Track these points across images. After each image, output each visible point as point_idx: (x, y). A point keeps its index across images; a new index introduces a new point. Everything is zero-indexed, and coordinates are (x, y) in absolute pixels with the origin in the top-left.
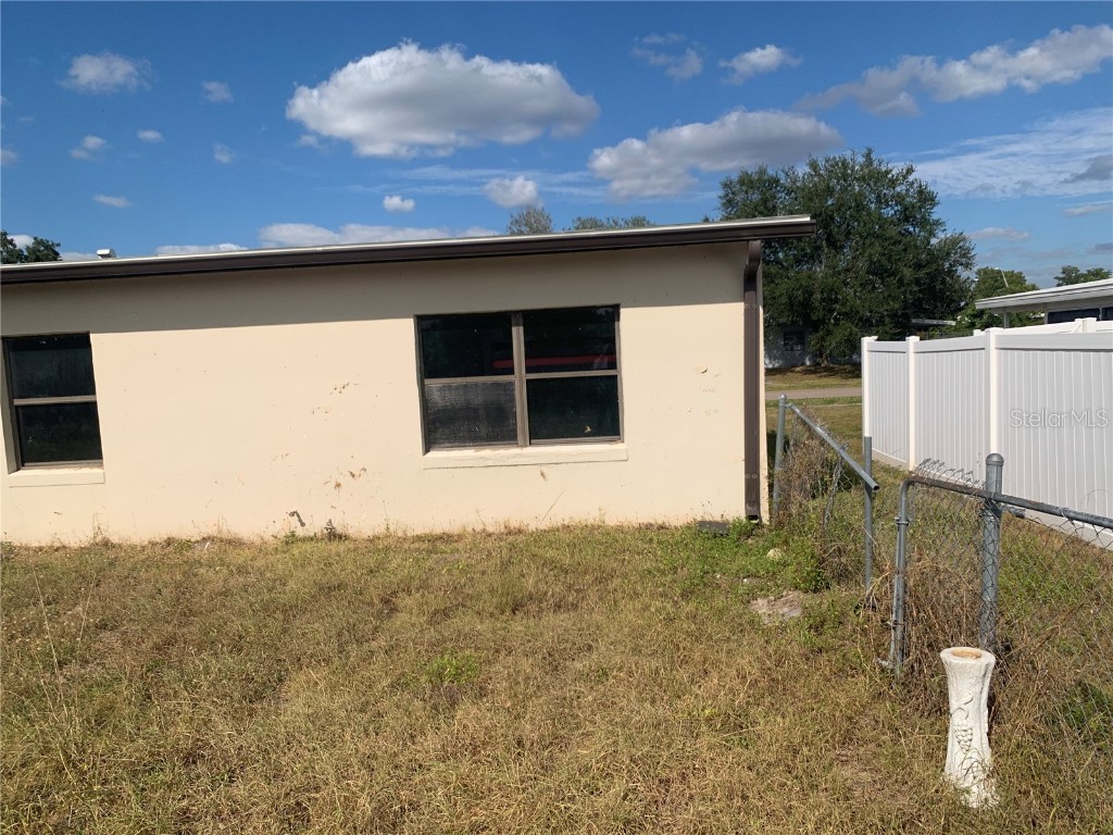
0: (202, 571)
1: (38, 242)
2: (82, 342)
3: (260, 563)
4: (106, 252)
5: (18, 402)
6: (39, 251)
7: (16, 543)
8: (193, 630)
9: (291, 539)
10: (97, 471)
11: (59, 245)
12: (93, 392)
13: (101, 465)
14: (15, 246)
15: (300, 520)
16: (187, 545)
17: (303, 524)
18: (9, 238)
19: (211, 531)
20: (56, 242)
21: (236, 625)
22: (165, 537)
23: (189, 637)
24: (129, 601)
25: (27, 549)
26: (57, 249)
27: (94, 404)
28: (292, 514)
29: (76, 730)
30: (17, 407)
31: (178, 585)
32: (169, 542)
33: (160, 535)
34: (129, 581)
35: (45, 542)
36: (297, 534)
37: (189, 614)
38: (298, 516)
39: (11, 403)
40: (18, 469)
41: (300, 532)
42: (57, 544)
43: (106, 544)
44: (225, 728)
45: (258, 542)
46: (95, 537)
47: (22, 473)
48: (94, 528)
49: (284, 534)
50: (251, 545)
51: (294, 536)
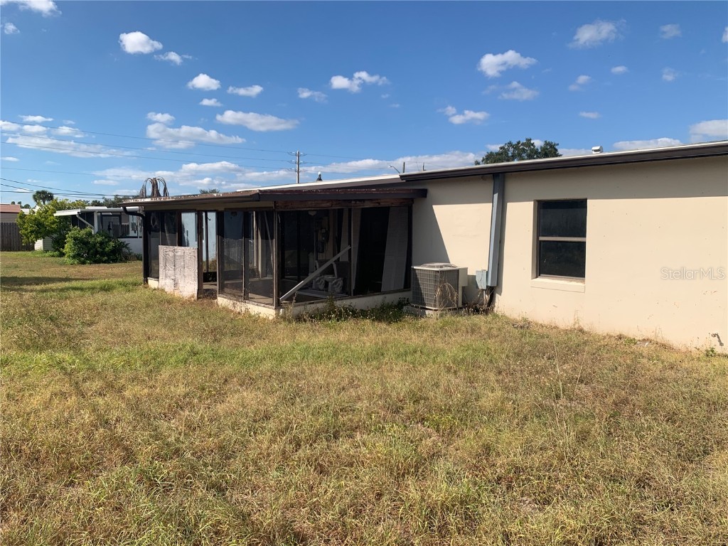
0: (645, 361)
1: (547, 144)
2: (581, 204)
3: (685, 365)
4: (598, 148)
5: (542, 238)
6: (547, 149)
7: (530, 320)
8: (638, 399)
9: (710, 353)
10: (580, 284)
11: (558, 144)
12: (584, 235)
13: (584, 281)
14: (534, 147)
15: (720, 341)
16: (632, 341)
17: (721, 344)
18: (532, 142)
19: (650, 335)
20: (557, 143)
21: (672, 404)
22: (618, 333)
23: (637, 403)
24: (597, 370)
25: (536, 324)
26: (556, 147)
27: (585, 243)
28: (714, 335)
29: (570, 438)
30: (540, 241)
31: (629, 367)
32: (620, 337)
33: (616, 331)
34: (596, 357)
35: (546, 322)
36: (715, 351)
37: (635, 387)
38: (718, 337)
39: (538, 238)
40: (537, 277)
41: (718, 350)
42: (553, 325)
43: (581, 330)
44: (666, 473)
45: (684, 350)
46: (574, 325)
47: (540, 280)
48: (575, 319)
49: (705, 348)
50: (678, 351)
51: (713, 351)
